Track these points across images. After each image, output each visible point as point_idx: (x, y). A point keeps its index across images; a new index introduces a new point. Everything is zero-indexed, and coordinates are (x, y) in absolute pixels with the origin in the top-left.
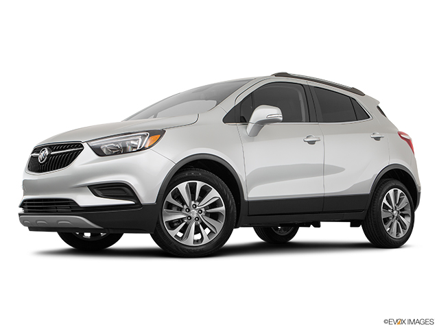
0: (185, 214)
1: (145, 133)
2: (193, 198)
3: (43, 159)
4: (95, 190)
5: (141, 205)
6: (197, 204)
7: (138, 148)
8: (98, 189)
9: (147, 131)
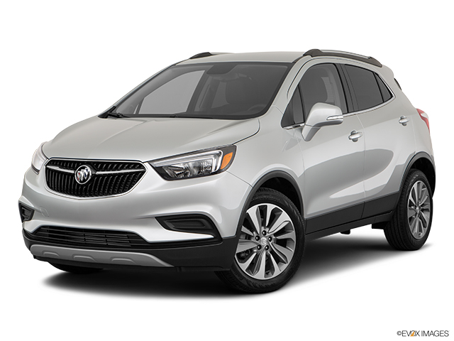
0: (256, 243)
1: (217, 152)
2: (263, 224)
3: (84, 180)
4: (165, 222)
5: (221, 239)
6: (267, 230)
7: (213, 171)
8: (168, 222)
9: (218, 149)
